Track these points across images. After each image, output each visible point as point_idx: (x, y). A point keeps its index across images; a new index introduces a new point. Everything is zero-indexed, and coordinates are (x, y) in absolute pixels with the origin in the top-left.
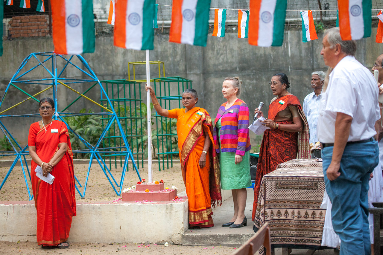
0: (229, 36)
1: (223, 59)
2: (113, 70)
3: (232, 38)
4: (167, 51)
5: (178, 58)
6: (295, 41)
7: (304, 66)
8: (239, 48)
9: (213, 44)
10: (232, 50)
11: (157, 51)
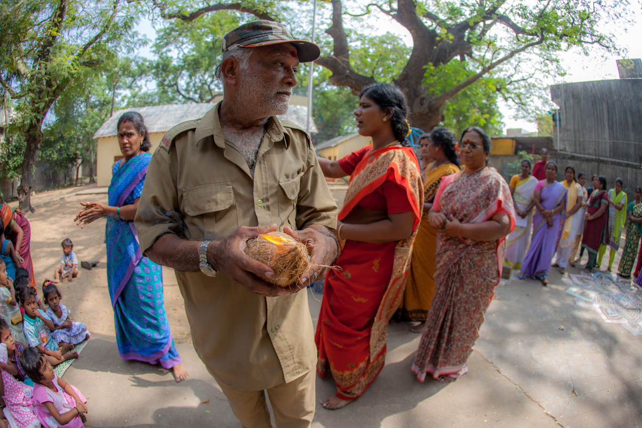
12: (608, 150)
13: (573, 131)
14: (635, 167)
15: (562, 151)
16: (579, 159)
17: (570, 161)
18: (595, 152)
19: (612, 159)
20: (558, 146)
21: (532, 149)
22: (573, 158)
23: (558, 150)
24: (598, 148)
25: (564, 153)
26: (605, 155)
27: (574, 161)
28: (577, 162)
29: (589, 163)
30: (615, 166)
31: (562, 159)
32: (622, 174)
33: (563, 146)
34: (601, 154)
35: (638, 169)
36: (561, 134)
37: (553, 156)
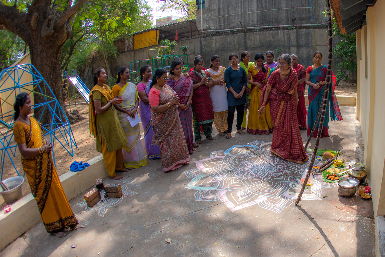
0: (255, 33)
1: (253, 43)
2: (212, 50)
4: (231, 41)
5: (236, 43)
6: (282, 34)
7: (286, 45)
8: (260, 38)
10: (256, 39)
11: (228, 41)
12: (256, 19)
13: (217, 10)
14: (287, 29)
15: (206, 30)
16: (223, 34)
17: (215, 37)
18: (241, 24)
19: (260, 27)
20: (202, 26)
21: (175, 35)
22: (217, 34)
23: (202, 30)
24: (244, 20)
25: (208, 32)
26: (252, 25)
27: (219, 37)
28: (222, 37)
29: (235, 34)
30: (264, 32)
31: (206, 37)
32: (271, 37)
33: (207, 26)
34: (248, 24)
35: (290, 29)
36: (205, 15)
37: (197, 36)
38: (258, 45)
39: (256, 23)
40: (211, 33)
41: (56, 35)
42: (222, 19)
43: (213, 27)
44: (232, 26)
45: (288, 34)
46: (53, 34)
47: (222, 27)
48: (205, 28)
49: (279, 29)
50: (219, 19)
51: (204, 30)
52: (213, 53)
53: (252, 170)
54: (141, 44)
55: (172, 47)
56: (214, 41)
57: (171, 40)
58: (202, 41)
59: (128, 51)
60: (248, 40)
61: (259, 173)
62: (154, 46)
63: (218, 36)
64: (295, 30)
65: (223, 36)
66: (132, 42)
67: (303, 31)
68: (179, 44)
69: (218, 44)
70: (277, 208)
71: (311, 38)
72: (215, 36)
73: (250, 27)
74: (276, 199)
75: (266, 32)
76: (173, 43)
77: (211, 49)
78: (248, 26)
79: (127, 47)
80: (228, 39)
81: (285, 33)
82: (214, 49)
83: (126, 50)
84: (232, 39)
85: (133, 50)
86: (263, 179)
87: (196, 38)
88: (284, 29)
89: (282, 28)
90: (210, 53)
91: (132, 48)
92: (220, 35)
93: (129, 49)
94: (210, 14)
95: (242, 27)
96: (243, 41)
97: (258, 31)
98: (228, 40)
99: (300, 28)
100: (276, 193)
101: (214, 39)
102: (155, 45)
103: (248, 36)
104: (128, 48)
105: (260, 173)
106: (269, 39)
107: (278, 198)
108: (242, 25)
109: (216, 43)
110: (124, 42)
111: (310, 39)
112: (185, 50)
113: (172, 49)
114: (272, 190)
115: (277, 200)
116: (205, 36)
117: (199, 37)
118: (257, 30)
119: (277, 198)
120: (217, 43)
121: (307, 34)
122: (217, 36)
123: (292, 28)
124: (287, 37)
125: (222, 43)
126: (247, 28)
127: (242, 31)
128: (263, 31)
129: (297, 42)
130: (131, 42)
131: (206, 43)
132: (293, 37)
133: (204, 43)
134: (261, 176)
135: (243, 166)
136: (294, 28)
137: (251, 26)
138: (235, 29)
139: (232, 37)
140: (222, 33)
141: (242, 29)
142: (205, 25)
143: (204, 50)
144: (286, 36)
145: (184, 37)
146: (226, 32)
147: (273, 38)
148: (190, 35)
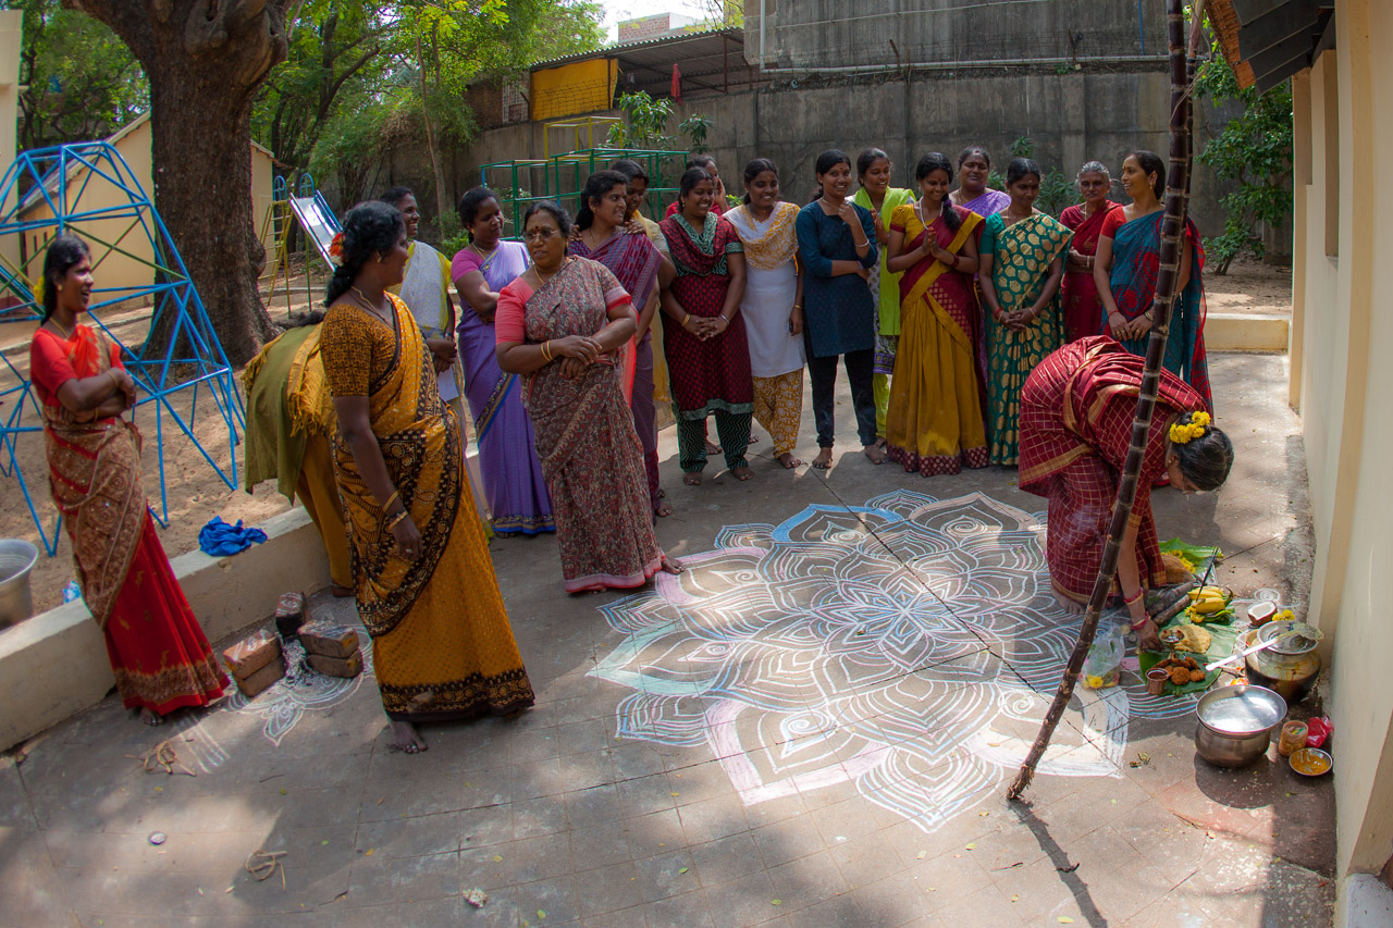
0: (944, 86)
1: (936, 117)
3: (948, 87)
4: (860, 107)
5: (875, 117)
6: (1036, 90)
7: (1049, 128)
8: (958, 101)
9: (922, 96)
10: (947, 104)
11: (848, 109)
14: (1054, 71)
15: (775, 65)
16: (834, 83)
17: (804, 93)
18: (896, 51)
19: (960, 63)
20: (762, 52)
21: (670, 79)
22: (813, 81)
23: (762, 66)
24: (906, 36)
25: (781, 73)
26: (933, 54)
27: (819, 92)
28: (830, 92)
29: (874, 85)
30: (974, 81)
31: (773, 92)
32: (999, 100)
33: (781, 51)
34: (919, 53)
35: (1062, 73)
36: (774, 16)
37: (746, 87)
38: (951, 127)
39: (946, 49)
40: (791, 76)
41: (233, 47)
42: (831, 32)
43: (801, 59)
44: (863, 55)
45: (1058, 89)
46: (225, 46)
47: (832, 58)
48: (773, 59)
49: (1024, 69)
50: (822, 29)
51: (768, 66)
52: (798, 146)
53: (861, 620)
54: (554, 101)
55: (659, 122)
56: (802, 107)
57: (655, 97)
58: (761, 105)
59: (512, 125)
60: (918, 107)
61: (887, 634)
62: (600, 112)
63: (817, 90)
64: (1080, 77)
65: (833, 90)
66: (527, 95)
67: (1108, 80)
68: (683, 110)
69: (815, 119)
70: (929, 805)
71: (1136, 104)
72: (808, 88)
73: (924, 62)
74: (933, 763)
75: (979, 79)
76: (663, 106)
77: (790, 132)
78: (919, 58)
79: (507, 110)
80: (851, 100)
81: (1046, 86)
82: (801, 133)
83: (504, 120)
84: (864, 100)
85: (527, 122)
86: (895, 663)
87: (742, 93)
88: (1041, 70)
89: (1035, 67)
90: (787, 147)
91: (525, 115)
92: (822, 87)
93: (515, 118)
94: (791, 11)
95: (898, 62)
96: (900, 109)
97: (953, 78)
98: (851, 106)
99: (1099, 67)
100: (938, 737)
101: (803, 99)
102: (603, 108)
103: (917, 94)
104: (511, 113)
105: (888, 637)
106: (989, 107)
107: (942, 757)
108: (898, 55)
109: (807, 113)
110: (500, 91)
111: (1133, 107)
112: (701, 131)
113: (657, 127)
114: (923, 718)
115: (936, 767)
116: (772, 87)
117: (751, 89)
118: (951, 74)
119: (936, 757)
120: (813, 114)
121: (1123, 92)
122: (813, 89)
123: (1071, 70)
124: (1053, 99)
125: (829, 113)
126: (917, 65)
127: (899, 74)
128: (971, 76)
129: (1087, 118)
130: (522, 93)
131: (775, 114)
132: (1073, 98)
133: (766, 111)
134: (890, 649)
135: (829, 597)
136: (1078, 67)
137: (928, 57)
138: (873, 67)
139: (864, 94)
140: (830, 81)
141: (899, 68)
142: (772, 49)
143: (765, 137)
144: (1049, 97)
145: (704, 87)
146: (844, 78)
147: (1004, 102)
148: (722, 81)
